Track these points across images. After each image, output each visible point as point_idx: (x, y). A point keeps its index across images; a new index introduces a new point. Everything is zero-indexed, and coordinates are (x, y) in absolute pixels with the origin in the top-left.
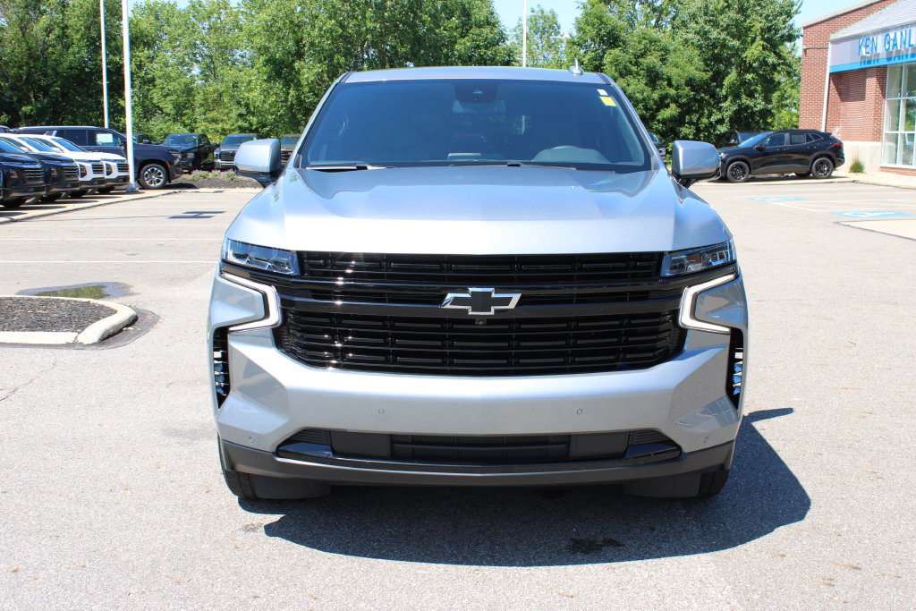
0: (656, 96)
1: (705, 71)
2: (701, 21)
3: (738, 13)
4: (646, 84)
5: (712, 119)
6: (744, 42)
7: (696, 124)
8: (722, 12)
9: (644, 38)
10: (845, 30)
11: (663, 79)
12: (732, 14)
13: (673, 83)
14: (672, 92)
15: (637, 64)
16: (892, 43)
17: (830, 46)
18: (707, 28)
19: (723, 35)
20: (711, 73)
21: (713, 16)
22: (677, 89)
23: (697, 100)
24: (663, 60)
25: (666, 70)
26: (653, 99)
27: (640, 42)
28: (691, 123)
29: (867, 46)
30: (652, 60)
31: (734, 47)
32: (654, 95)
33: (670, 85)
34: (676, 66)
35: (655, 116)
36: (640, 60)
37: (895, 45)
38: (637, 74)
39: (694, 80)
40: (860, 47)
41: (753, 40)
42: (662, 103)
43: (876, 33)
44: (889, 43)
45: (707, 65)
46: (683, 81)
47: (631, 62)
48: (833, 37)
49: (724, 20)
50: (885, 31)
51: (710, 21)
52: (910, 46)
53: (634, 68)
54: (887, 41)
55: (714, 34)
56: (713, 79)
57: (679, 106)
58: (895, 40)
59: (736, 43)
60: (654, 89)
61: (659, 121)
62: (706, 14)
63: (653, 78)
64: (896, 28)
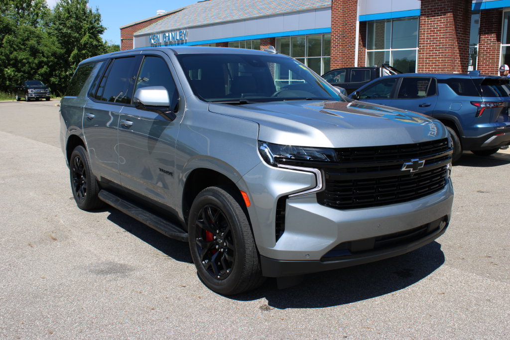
0: (36, 61)
1: (62, 49)
2: (57, 23)
3: (76, 20)
4: (30, 55)
5: (67, 73)
6: (80, 34)
7: (59, 76)
8: (68, 19)
9: (27, 31)
10: (140, 31)
11: (39, 53)
12: (73, 20)
13: (45, 55)
14: (45, 59)
15: (23, 44)
16: (167, 38)
17: (134, 38)
18: (61, 27)
19: (69, 31)
20: (65, 50)
21: (63, 21)
22: (47, 58)
23: (58, 64)
24: (39, 43)
25: (41, 48)
26: (35, 63)
27: (24, 33)
28: (56, 75)
29: (154, 39)
30: (33, 42)
31: (75, 36)
32: (35, 61)
33: (44, 56)
34: (46, 46)
35: (37, 72)
36: (26, 42)
37: (169, 39)
38: (25, 49)
39: (56, 53)
40: (150, 40)
41: (85, 34)
42: (40, 65)
43: (159, 33)
44: (166, 38)
45: (62, 46)
46: (50, 54)
47: (20, 43)
48: (135, 34)
49: (69, 24)
50: (163, 32)
51: (62, 23)
52: (177, 39)
53: (23, 47)
54: (164, 37)
55: (65, 30)
56: (66, 52)
57: (49, 67)
58: (169, 36)
59: (77, 35)
60: (35, 58)
61: (38, 74)
62: (59, 20)
63: (34, 52)
64: (168, 31)
